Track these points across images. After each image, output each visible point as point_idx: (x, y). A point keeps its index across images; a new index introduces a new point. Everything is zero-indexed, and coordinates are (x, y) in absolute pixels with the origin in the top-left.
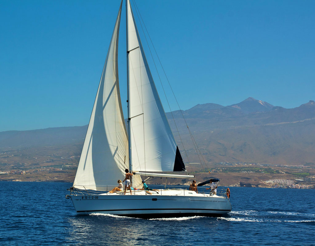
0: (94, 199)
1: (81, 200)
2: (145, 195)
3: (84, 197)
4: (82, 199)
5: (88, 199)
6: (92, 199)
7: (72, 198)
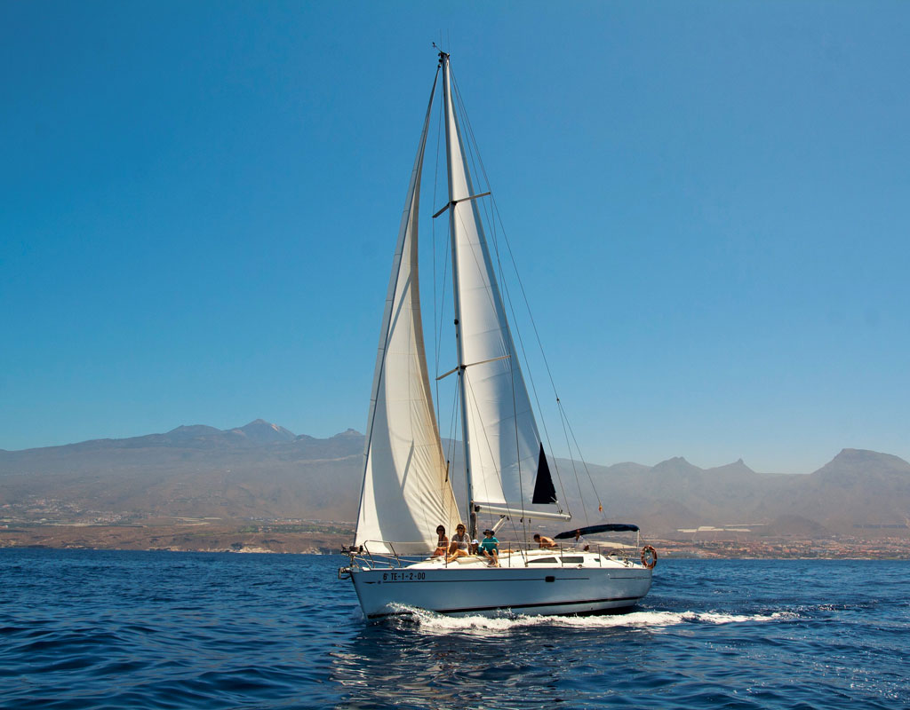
0: (415, 579)
1: (379, 582)
2: (524, 567)
3: (390, 574)
4: (382, 580)
5: (399, 579)
6: (408, 579)
7: (357, 578)
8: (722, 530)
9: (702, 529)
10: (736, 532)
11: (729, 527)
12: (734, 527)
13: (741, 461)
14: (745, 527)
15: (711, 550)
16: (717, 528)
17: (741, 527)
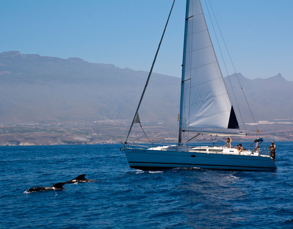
0: (142, 152)
1: (131, 153)
3: (134, 150)
5: (137, 152)
8: (273, 123)
9: (260, 122)
10: (283, 124)
11: (278, 121)
12: (281, 121)
13: (279, 75)
14: (288, 121)
15: (281, 136)
16: (270, 121)
17: (285, 121)
